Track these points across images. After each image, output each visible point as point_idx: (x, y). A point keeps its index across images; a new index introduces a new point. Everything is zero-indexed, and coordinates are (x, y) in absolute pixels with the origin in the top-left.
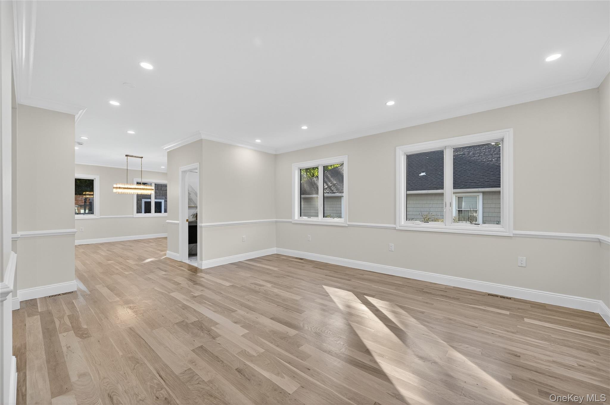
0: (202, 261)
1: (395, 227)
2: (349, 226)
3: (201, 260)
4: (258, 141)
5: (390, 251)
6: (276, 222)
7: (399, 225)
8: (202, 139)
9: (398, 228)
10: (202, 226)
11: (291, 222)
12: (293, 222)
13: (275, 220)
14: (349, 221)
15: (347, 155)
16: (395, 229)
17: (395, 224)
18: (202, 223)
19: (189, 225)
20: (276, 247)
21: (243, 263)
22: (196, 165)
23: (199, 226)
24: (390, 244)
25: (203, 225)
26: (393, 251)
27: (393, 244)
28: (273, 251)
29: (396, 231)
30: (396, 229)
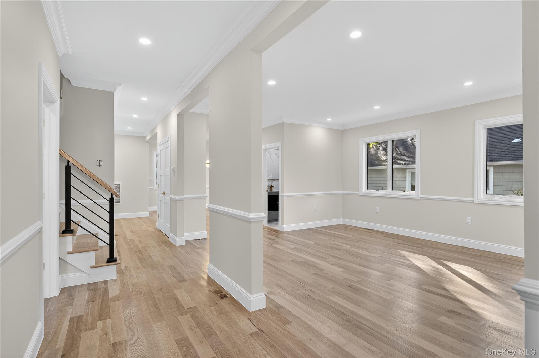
0: (283, 225)
1: (473, 201)
2: (421, 199)
3: (283, 223)
4: (329, 120)
5: (467, 224)
6: (342, 194)
7: (478, 198)
8: (284, 123)
9: (476, 201)
10: (283, 196)
11: (358, 195)
12: (361, 194)
13: (341, 192)
14: (421, 194)
15: (420, 130)
16: (473, 202)
17: (473, 197)
18: (284, 193)
19: (268, 194)
20: (343, 218)
21: (315, 229)
22: (278, 144)
23: (281, 196)
24: (467, 217)
25: (284, 194)
26: (470, 224)
27: (471, 218)
28: (340, 221)
29: (473, 204)
30: (475, 202)
